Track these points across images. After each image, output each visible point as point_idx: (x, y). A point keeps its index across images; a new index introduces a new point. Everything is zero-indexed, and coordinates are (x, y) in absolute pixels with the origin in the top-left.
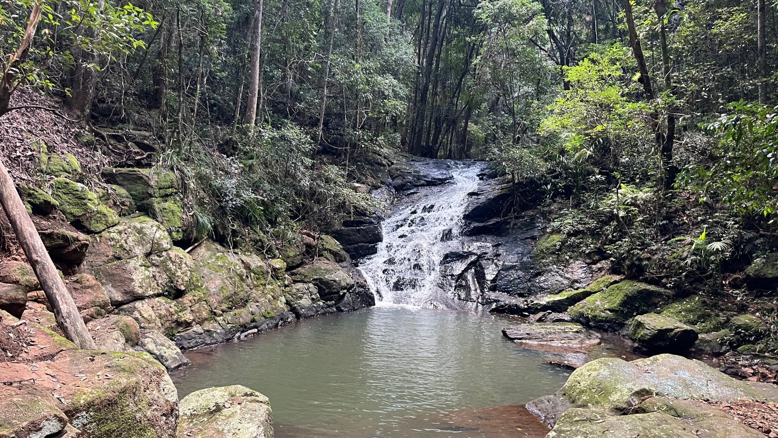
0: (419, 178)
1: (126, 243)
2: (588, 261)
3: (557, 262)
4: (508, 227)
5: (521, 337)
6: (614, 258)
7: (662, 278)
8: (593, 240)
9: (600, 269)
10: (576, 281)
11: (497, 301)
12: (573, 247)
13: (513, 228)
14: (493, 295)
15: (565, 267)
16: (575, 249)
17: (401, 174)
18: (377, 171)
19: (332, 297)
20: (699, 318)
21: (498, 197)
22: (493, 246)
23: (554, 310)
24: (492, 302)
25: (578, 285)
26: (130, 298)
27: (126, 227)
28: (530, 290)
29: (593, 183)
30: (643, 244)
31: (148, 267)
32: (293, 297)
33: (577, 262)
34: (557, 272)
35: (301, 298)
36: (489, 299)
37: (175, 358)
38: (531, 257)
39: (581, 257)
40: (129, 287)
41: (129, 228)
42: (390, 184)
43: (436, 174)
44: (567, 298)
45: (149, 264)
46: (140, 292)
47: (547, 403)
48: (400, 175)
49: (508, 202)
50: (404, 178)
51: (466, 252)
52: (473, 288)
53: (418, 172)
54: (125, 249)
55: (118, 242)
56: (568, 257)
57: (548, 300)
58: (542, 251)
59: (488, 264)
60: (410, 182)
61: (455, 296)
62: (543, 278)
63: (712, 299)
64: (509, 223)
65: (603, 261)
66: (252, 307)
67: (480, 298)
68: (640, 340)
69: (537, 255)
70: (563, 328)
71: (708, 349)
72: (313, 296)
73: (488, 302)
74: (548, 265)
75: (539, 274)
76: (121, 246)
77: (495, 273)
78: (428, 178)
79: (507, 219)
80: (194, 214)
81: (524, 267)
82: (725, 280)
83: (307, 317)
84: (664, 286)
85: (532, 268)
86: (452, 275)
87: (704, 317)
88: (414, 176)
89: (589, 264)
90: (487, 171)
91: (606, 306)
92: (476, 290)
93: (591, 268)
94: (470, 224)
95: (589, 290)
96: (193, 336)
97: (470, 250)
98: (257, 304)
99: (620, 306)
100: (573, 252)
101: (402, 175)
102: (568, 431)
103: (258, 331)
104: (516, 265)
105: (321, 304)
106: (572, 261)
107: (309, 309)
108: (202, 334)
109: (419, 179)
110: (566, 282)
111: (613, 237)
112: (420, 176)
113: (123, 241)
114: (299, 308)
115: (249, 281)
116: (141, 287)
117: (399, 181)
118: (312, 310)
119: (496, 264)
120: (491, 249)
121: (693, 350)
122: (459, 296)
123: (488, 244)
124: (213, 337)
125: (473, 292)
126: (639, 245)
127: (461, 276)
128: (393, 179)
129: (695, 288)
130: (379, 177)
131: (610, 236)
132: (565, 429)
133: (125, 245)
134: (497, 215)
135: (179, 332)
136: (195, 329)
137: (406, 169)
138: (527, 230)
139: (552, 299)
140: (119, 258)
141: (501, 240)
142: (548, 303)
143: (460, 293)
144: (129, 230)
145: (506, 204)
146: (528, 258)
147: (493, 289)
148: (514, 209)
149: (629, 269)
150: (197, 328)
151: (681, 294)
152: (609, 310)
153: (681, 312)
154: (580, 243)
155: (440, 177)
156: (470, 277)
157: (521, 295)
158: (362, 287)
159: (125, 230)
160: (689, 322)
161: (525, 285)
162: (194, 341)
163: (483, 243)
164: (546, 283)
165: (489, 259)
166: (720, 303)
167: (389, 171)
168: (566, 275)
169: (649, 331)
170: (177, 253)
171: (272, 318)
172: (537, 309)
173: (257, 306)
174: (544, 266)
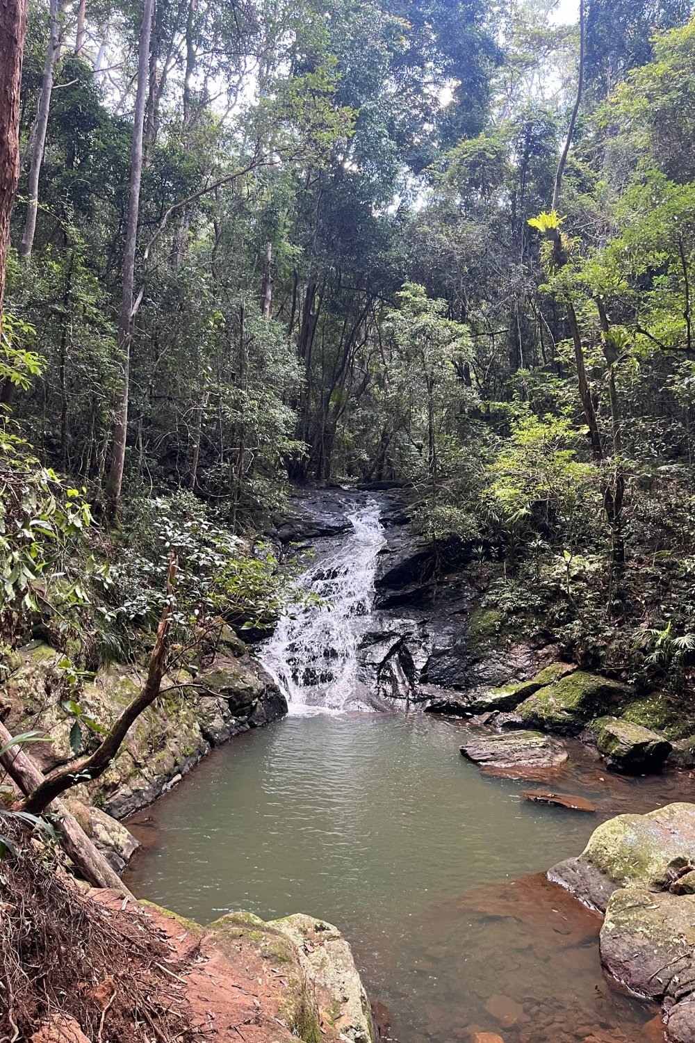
0: (311, 526)
1: (36, 691)
2: (532, 645)
3: (498, 645)
4: (430, 596)
5: (485, 758)
6: (564, 643)
7: (622, 671)
8: (537, 619)
9: (547, 656)
10: (520, 670)
11: (432, 697)
12: (515, 628)
13: (437, 598)
14: (425, 689)
15: (507, 652)
16: (517, 631)
17: (288, 521)
18: (257, 518)
19: (243, 711)
20: (666, 722)
21: (416, 557)
22: (418, 624)
23: (502, 710)
24: (426, 699)
25: (524, 675)
26: (51, 765)
27: (33, 669)
28: (467, 681)
29: (534, 549)
30: (596, 627)
31: (65, 719)
32: (204, 719)
33: (520, 646)
34: (498, 659)
35: (212, 719)
36: (422, 694)
37: (128, 844)
38: (466, 640)
39: (524, 640)
40: (49, 751)
41: (37, 669)
42: (275, 535)
43: (331, 521)
44: (516, 694)
45: (65, 715)
46: (61, 755)
47: (572, 872)
48: (287, 523)
49: (427, 563)
50: (292, 527)
51: (387, 633)
52: (400, 680)
53: (309, 518)
54: (36, 700)
55: (28, 691)
56: (509, 641)
57: (494, 697)
58: (479, 632)
59: (414, 648)
60: (300, 532)
61: (379, 691)
62: (482, 667)
63: (676, 698)
64: (431, 591)
65: (550, 646)
66: (171, 745)
67: (410, 693)
68: (614, 757)
69: (473, 638)
70: (528, 743)
71: (681, 760)
72: (225, 714)
73: (421, 699)
74: (487, 650)
75: (477, 661)
76: (32, 696)
77: (425, 660)
78: (322, 526)
79: (428, 586)
80: (97, 633)
81: (458, 652)
82: (688, 675)
83: (222, 744)
84: (625, 681)
85: (468, 654)
86: (373, 664)
87: (671, 721)
88: (305, 524)
89: (534, 649)
90: (391, 514)
91: (562, 705)
92: (404, 683)
93: (536, 653)
94: (384, 592)
95: (537, 682)
96: (122, 800)
97: (391, 629)
98: (176, 740)
99: (579, 706)
100: (515, 633)
101: (290, 523)
102: (626, 921)
103: (182, 776)
104: (449, 650)
105: (233, 721)
106: (514, 645)
107: (223, 731)
108: (131, 796)
109: (311, 528)
110: (509, 671)
111: (560, 616)
112: (312, 523)
113: (33, 689)
114: (212, 733)
115: (162, 710)
116: (62, 748)
117: (285, 531)
118: (226, 733)
119: (425, 649)
120: (416, 628)
121: (666, 762)
122: (385, 691)
123: (411, 621)
124: (143, 798)
125: (400, 686)
126: (592, 630)
127: (383, 665)
128: (278, 528)
129: (656, 684)
130: (261, 527)
131: (557, 616)
132: (622, 919)
133: (36, 694)
134: (415, 580)
135: (107, 799)
136: (123, 791)
137: (293, 514)
138: (453, 601)
139: (498, 696)
140: (32, 713)
141: (425, 615)
142: (494, 700)
143: (385, 687)
144: (37, 672)
145: (425, 565)
146: (462, 641)
147: (424, 681)
148: (436, 573)
149: (582, 659)
150: (124, 790)
151: (643, 691)
152: (566, 710)
153: (646, 714)
154: (523, 623)
155: (337, 525)
156: (394, 666)
157: (458, 688)
158: (273, 691)
159: (32, 673)
160: (655, 726)
161: (461, 675)
162: (124, 808)
163: (405, 621)
164: (485, 673)
165: (415, 642)
166: (686, 703)
167: (271, 516)
168: (509, 663)
169: (624, 747)
170: (93, 694)
171: (192, 755)
172: (481, 708)
173: (176, 743)
174: (483, 651)
